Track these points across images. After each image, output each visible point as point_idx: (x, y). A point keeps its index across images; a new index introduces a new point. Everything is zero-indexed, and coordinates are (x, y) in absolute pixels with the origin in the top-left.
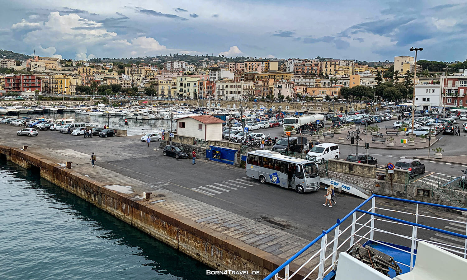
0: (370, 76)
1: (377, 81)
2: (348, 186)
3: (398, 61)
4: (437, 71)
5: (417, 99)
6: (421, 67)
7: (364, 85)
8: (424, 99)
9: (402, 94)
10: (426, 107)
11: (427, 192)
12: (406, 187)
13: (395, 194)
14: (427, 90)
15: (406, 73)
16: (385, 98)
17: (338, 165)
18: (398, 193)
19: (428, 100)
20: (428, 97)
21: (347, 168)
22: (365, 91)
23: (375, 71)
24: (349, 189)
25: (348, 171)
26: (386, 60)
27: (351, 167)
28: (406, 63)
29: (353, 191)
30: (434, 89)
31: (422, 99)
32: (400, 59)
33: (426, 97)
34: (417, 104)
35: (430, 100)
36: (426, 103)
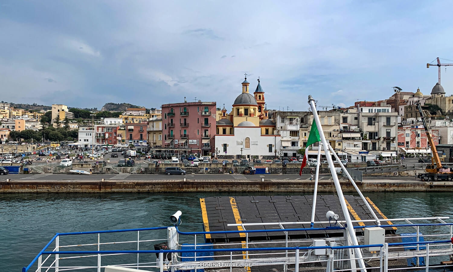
0: (30, 120)
1: (42, 126)
2: (83, 171)
3: (55, 108)
4: (85, 118)
5: (80, 140)
6: (73, 114)
7: (28, 129)
8: (85, 140)
9: (64, 137)
10: (86, 146)
11: (109, 169)
12: (102, 169)
13: (99, 172)
14: (87, 134)
15: (65, 120)
16: (51, 140)
17: (77, 165)
18: (100, 171)
19: (87, 140)
20: (87, 139)
21: (81, 166)
22: (34, 135)
23: (32, 116)
24: (83, 172)
25: (81, 167)
26: (34, 103)
27: (82, 165)
28: (62, 110)
29: (85, 172)
30: (90, 133)
31: (84, 140)
32: (56, 107)
33: (86, 139)
34: (80, 143)
35: (89, 140)
36: (86, 143)
